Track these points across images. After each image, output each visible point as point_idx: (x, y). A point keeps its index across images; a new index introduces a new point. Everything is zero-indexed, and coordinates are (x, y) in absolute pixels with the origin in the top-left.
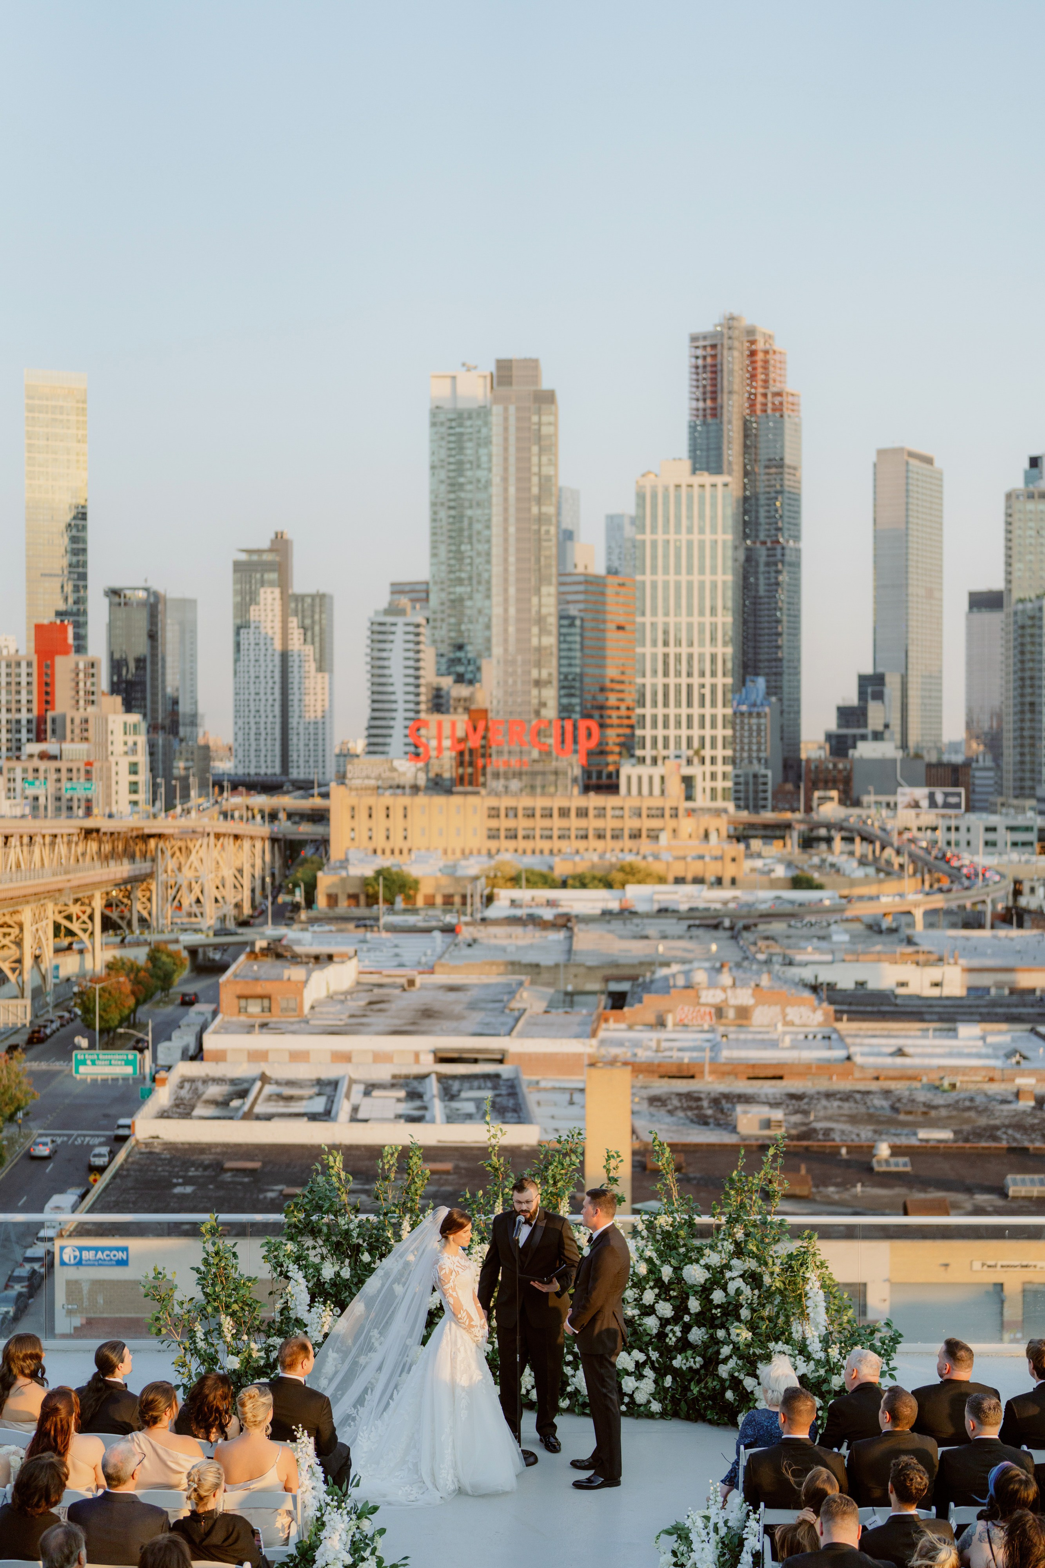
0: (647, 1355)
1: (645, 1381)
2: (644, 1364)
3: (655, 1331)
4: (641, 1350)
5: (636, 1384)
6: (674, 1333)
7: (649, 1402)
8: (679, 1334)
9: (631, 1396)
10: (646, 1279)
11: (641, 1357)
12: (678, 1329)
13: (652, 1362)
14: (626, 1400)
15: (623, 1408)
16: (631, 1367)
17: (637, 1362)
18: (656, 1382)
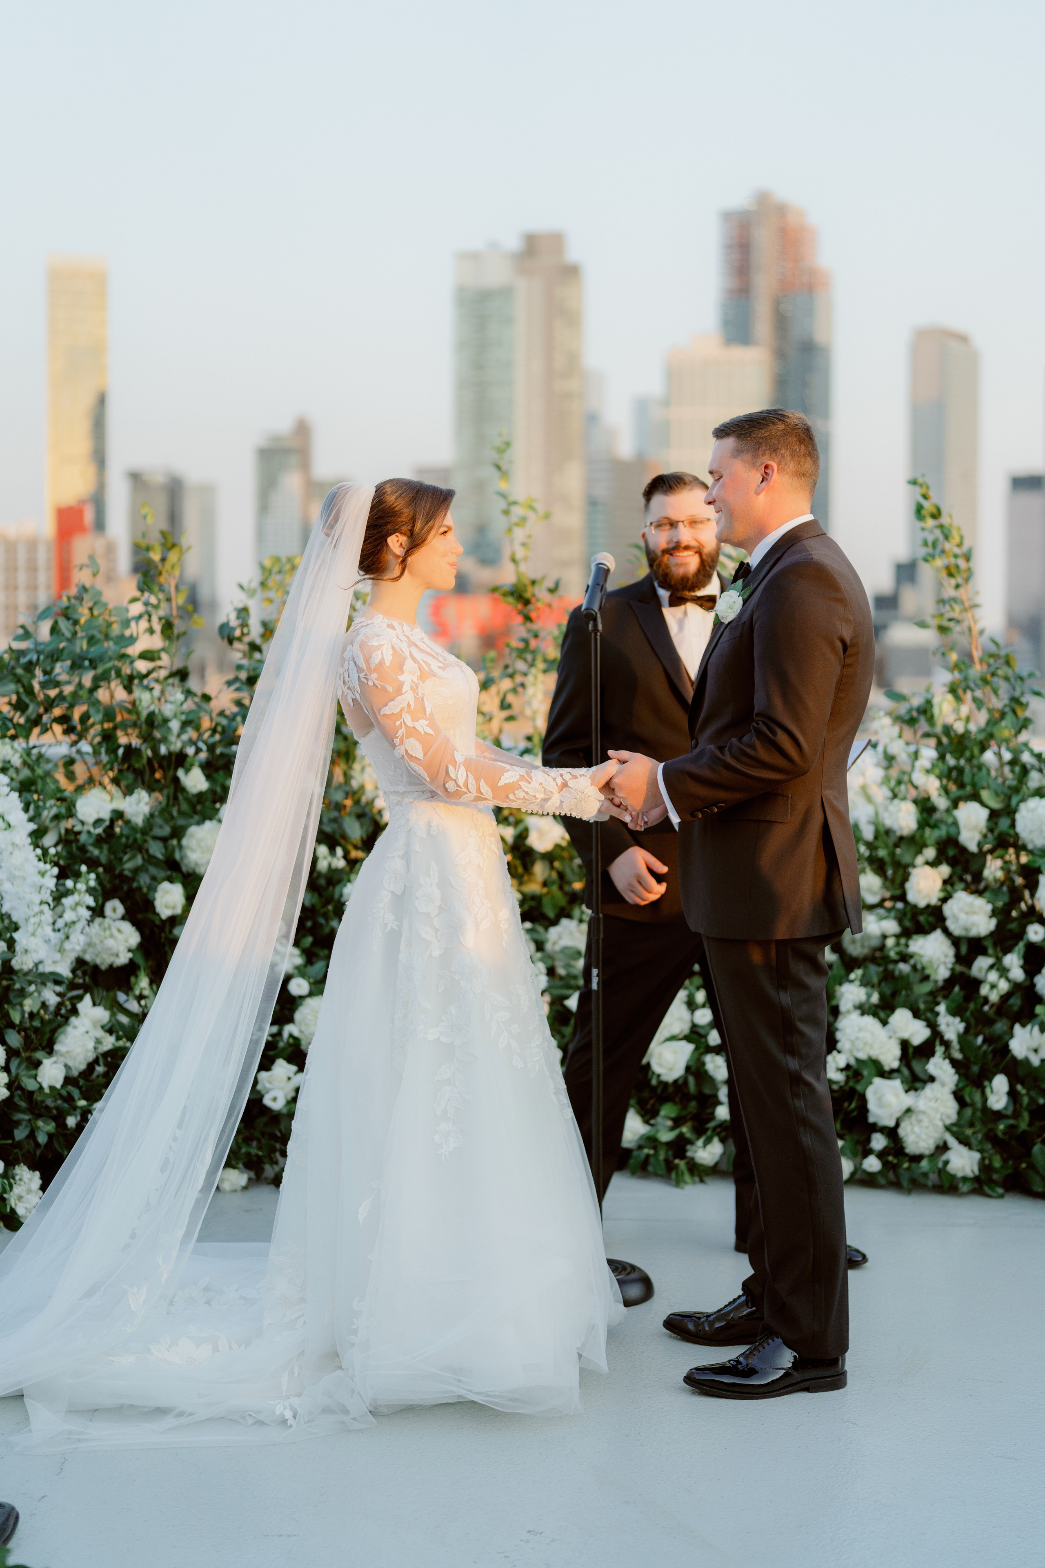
0: (932, 1025)
1: (929, 1090)
2: (926, 1051)
3: (942, 973)
4: (917, 1014)
5: (909, 1100)
6: (1004, 972)
7: (943, 1148)
8: (1018, 974)
9: (892, 1133)
10: (915, 842)
11: (918, 1033)
12: (1013, 961)
13: (947, 1044)
14: (879, 1142)
15: (872, 1164)
16: (891, 1057)
17: (905, 1044)
18: (958, 1095)
